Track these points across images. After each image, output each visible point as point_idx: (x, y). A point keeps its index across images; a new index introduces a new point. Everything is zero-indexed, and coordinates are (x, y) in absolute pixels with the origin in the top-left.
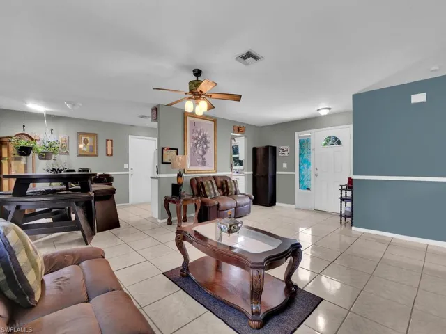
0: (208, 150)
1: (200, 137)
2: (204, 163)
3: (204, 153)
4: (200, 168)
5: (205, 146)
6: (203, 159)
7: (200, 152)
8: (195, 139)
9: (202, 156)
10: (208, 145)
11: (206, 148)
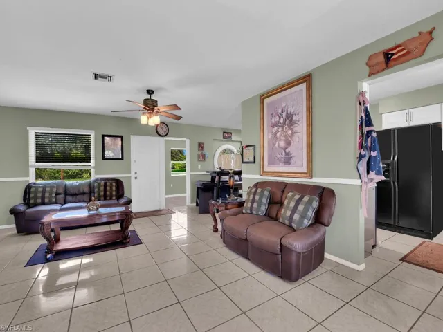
0: (296, 138)
1: (282, 121)
2: (288, 161)
3: (289, 143)
4: (282, 168)
5: (290, 132)
6: (287, 154)
7: (282, 144)
8: (274, 125)
9: (285, 149)
10: (295, 129)
11: (292, 135)
